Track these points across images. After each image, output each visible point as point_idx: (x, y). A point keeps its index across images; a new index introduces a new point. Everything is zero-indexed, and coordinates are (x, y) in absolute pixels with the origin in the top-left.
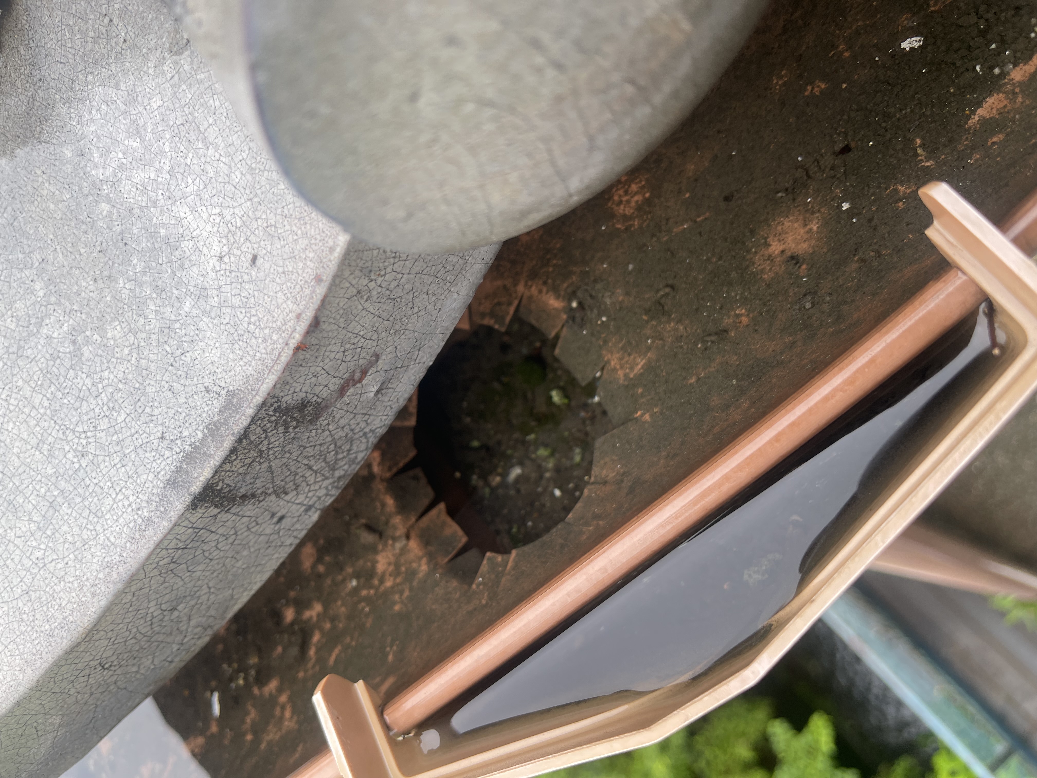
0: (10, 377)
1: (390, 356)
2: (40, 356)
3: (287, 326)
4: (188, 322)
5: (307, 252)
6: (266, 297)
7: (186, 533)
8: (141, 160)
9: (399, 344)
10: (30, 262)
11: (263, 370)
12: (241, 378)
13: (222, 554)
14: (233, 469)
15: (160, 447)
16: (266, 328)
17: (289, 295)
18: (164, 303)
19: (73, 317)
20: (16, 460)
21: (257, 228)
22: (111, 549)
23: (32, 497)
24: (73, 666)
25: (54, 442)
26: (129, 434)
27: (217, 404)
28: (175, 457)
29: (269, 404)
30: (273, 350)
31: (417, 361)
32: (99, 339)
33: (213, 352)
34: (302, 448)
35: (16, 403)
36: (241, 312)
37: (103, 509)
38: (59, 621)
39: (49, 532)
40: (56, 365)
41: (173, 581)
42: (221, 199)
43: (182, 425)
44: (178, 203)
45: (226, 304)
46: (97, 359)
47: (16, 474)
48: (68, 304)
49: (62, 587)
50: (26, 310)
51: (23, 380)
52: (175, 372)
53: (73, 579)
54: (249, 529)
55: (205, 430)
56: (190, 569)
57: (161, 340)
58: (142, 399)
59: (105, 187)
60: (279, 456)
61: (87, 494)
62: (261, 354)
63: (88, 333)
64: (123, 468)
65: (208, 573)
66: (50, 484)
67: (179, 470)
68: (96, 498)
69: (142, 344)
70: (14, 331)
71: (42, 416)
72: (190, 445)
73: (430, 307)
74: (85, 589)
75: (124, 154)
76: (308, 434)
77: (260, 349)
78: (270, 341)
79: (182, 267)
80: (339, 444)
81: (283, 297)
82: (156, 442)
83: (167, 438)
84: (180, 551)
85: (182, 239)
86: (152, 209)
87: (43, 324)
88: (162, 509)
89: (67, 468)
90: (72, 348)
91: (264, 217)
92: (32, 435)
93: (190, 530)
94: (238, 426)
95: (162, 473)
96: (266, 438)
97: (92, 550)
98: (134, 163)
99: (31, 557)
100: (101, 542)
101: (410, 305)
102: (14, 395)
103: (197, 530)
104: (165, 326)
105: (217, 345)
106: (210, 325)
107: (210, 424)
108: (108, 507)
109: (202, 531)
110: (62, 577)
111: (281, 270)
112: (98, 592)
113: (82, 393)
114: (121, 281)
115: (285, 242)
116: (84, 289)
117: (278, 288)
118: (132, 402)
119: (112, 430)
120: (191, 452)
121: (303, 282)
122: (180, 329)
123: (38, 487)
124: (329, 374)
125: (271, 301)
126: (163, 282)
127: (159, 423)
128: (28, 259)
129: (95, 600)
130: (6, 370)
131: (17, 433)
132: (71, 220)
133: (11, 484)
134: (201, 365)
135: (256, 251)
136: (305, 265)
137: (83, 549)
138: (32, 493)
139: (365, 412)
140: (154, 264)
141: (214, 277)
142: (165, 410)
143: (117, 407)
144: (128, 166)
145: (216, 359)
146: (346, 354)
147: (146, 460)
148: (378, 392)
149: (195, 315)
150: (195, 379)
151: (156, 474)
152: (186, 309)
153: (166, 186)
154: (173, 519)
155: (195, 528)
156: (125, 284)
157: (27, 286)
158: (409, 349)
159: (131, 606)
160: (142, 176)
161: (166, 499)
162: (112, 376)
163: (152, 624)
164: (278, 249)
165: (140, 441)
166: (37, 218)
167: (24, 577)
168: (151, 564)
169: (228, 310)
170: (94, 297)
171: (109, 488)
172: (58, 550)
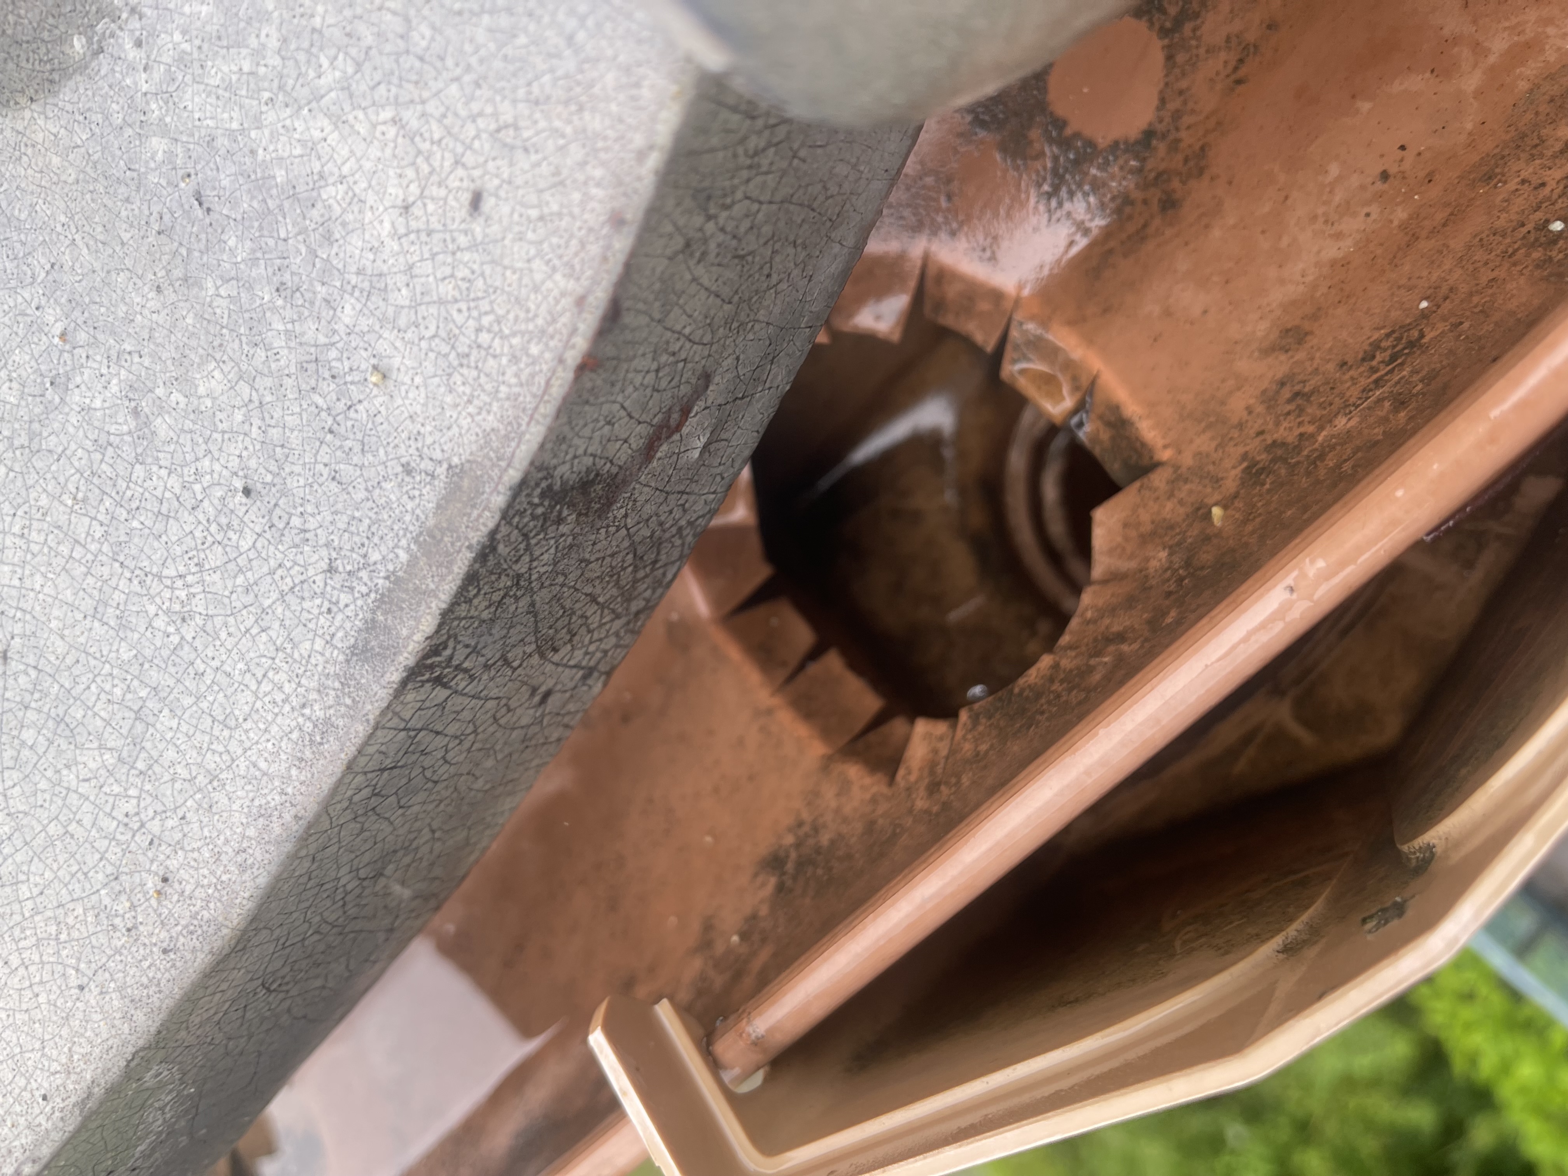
0: (23, 493)
1: (729, 376)
2: (73, 446)
3: (559, 325)
4: (353, 344)
5: (589, 168)
6: (508, 273)
7: (395, 740)
8: (219, 38)
9: (743, 352)
10: (29, 273)
11: (517, 418)
12: (474, 438)
13: (452, 770)
14: (473, 613)
15: (329, 588)
16: (514, 334)
17: (556, 262)
18: (300, 314)
19: (126, 365)
20: (59, 642)
21: (477, 136)
22: (263, 782)
23: (99, 705)
24: (218, 995)
25: (126, 603)
26: (265, 570)
27: (430, 497)
28: (360, 603)
29: (532, 483)
30: (533, 375)
31: (767, 385)
32: (182, 400)
33: (411, 395)
34: (583, 565)
35: (42, 539)
36: (460, 311)
37: (237, 712)
38: (183, 922)
39: (140, 765)
40: (106, 459)
41: (377, 826)
42: (394, 90)
43: (366, 542)
44: (305, 111)
45: (427, 299)
46: (185, 439)
47: (62, 667)
48: (112, 341)
49: (181, 859)
50: (33, 363)
51: (48, 494)
52: (338, 443)
53: (199, 844)
54: (496, 720)
55: (412, 546)
56: (402, 803)
57: (303, 386)
58: (281, 502)
59: (154, 106)
60: (547, 583)
61: (203, 688)
62: (510, 386)
63: (160, 391)
64: (263, 634)
65: (432, 806)
66: (129, 677)
67: (371, 626)
68: (221, 695)
69: (269, 398)
70: (18, 406)
71: (96, 556)
72: (387, 578)
73: (796, 272)
74: (224, 858)
75: (184, 33)
76: (594, 537)
77: (506, 378)
78: (524, 359)
79: (328, 238)
80: (640, 550)
81: (544, 268)
82: (319, 579)
83: (341, 569)
84: (386, 774)
85: (322, 183)
86: (253, 134)
87: (71, 386)
88: (348, 701)
89: (158, 644)
90: (133, 424)
91: (489, 110)
92: (81, 593)
93: (403, 734)
94: (478, 530)
95: (340, 634)
96: (526, 550)
97: (227, 787)
98: (205, 46)
99: (114, 814)
100: (242, 773)
101: (766, 271)
102: (35, 525)
103: (412, 733)
104: (307, 358)
105: (418, 380)
106: (398, 344)
107: (421, 533)
108: (247, 709)
109: (422, 734)
110: (178, 842)
111: (534, 213)
112: (249, 862)
113: (165, 504)
114: (210, 285)
115: (540, 156)
116: (138, 309)
117: (533, 252)
118: (264, 511)
119: (231, 566)
120: (389, 590)
121: (583, 232)
122: (340, 360)
123: (107, 687)
124: (631, 417)
125: (520, 279)
126: (292, 274)
127: (321, 542)
128: (25, 268)
129: (246, 877)
130: (13, 481)
131: (53, 593)
132: (96, 180)
133: (56, 687)
134: (389, 423)
135: (478, 183)
136: (587, 198)
137: (210, 787)
138: (98, 699)
139: (682, 488)
140: (271, 242)
141: (396, 248)
142: (330, 518)
143: (235, 523)
144: (195, 55)
145: (418, 409)
146: (660, 374)
147: (305, 615)
148: (706, 447)
149: (366, 329)
150: (382, 451)
151: (328, 638)
152: (347, 320)
153: (276, 82)
154: (371, 717)
155: (409, 729)
156: (217, 288)
157: (29, 319)
158: (757, 360)
159: (310, 879)
160: (225, 69)
161: (353, 683)
162: (217, 467)
163: (344, 905)
164: (525, 172)
165: (288, 580)
166: (32, 187)
167: (106, 851)
168: (340, 802)
169: (433, 310)
170: (161, 322)
171: (243, 673)
172: (164, 795)
